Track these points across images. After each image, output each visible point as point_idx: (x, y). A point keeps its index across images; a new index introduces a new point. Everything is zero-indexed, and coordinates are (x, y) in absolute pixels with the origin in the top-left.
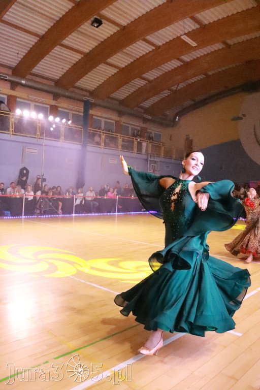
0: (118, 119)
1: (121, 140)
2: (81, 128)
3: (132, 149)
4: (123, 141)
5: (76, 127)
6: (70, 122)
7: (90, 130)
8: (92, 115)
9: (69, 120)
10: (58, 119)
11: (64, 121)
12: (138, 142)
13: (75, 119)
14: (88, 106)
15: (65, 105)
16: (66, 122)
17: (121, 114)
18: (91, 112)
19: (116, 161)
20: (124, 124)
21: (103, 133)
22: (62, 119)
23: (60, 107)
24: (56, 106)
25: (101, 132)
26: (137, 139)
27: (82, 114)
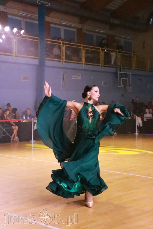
0: (79, 26)
1: (84, 51)
2: (37, 39)
3: (98, 61)
4: (87, 52)
5: (30, 38)
6: (22, 32)
7: (48, 41)
8: (49, 23)
9: (21, 29)
10: (7, 29)
11: (15, 30)
12: (105, 53)
13: (29, 28)
14: (43, 11)
15: (16, 12)
16: (18, 32)
17: (83, 19)
18: (47, 19)
19: (80, 77)
20: (87, 32)
21: (63, 43)
22: (12, 28)
23: (10, 14)
24: (4, 12)
25: (60, 43)
26: (104, 50)
27: (37, 22)
